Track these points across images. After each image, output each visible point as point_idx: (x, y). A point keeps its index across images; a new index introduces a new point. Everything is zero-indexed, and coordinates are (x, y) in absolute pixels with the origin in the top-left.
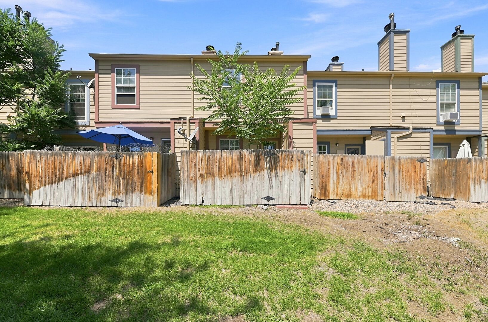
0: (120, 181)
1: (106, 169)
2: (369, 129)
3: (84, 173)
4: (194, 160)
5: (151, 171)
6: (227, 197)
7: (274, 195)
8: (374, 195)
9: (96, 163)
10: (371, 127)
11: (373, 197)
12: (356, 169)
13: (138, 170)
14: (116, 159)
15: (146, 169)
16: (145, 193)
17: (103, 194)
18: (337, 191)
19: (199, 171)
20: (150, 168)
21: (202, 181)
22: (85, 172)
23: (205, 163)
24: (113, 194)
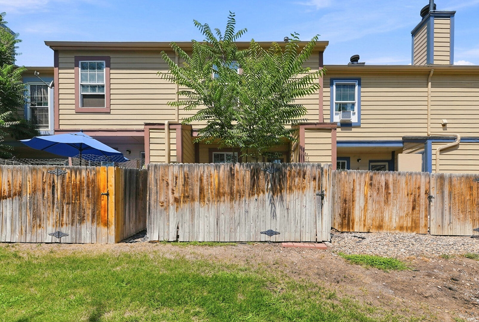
0: (63, 207)
1: (44, 190)
2: (401, 139)
3: (13, 196)
4: (165, 178)
5: (106, 193)
6: (212, 230)
7: (278, 228)
8: (415, 226)
9: (29, 181)
10: (403, 138)
11: (413, 229)
12: (391, 191)
13: (88, 191)
14: (58, 175)
15: (99, 190)
16: (98, 224)
17: (40, 226)
18: (365, 221)
19: (173, 193)
20: (104, 189)
21: (177, 207)
22: (15, 194)
23: (181, 181)
24: (53, 226)
